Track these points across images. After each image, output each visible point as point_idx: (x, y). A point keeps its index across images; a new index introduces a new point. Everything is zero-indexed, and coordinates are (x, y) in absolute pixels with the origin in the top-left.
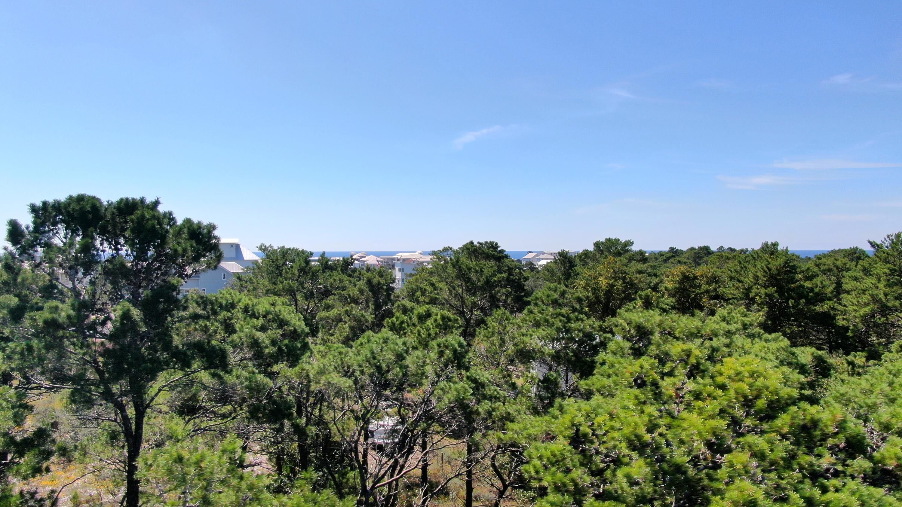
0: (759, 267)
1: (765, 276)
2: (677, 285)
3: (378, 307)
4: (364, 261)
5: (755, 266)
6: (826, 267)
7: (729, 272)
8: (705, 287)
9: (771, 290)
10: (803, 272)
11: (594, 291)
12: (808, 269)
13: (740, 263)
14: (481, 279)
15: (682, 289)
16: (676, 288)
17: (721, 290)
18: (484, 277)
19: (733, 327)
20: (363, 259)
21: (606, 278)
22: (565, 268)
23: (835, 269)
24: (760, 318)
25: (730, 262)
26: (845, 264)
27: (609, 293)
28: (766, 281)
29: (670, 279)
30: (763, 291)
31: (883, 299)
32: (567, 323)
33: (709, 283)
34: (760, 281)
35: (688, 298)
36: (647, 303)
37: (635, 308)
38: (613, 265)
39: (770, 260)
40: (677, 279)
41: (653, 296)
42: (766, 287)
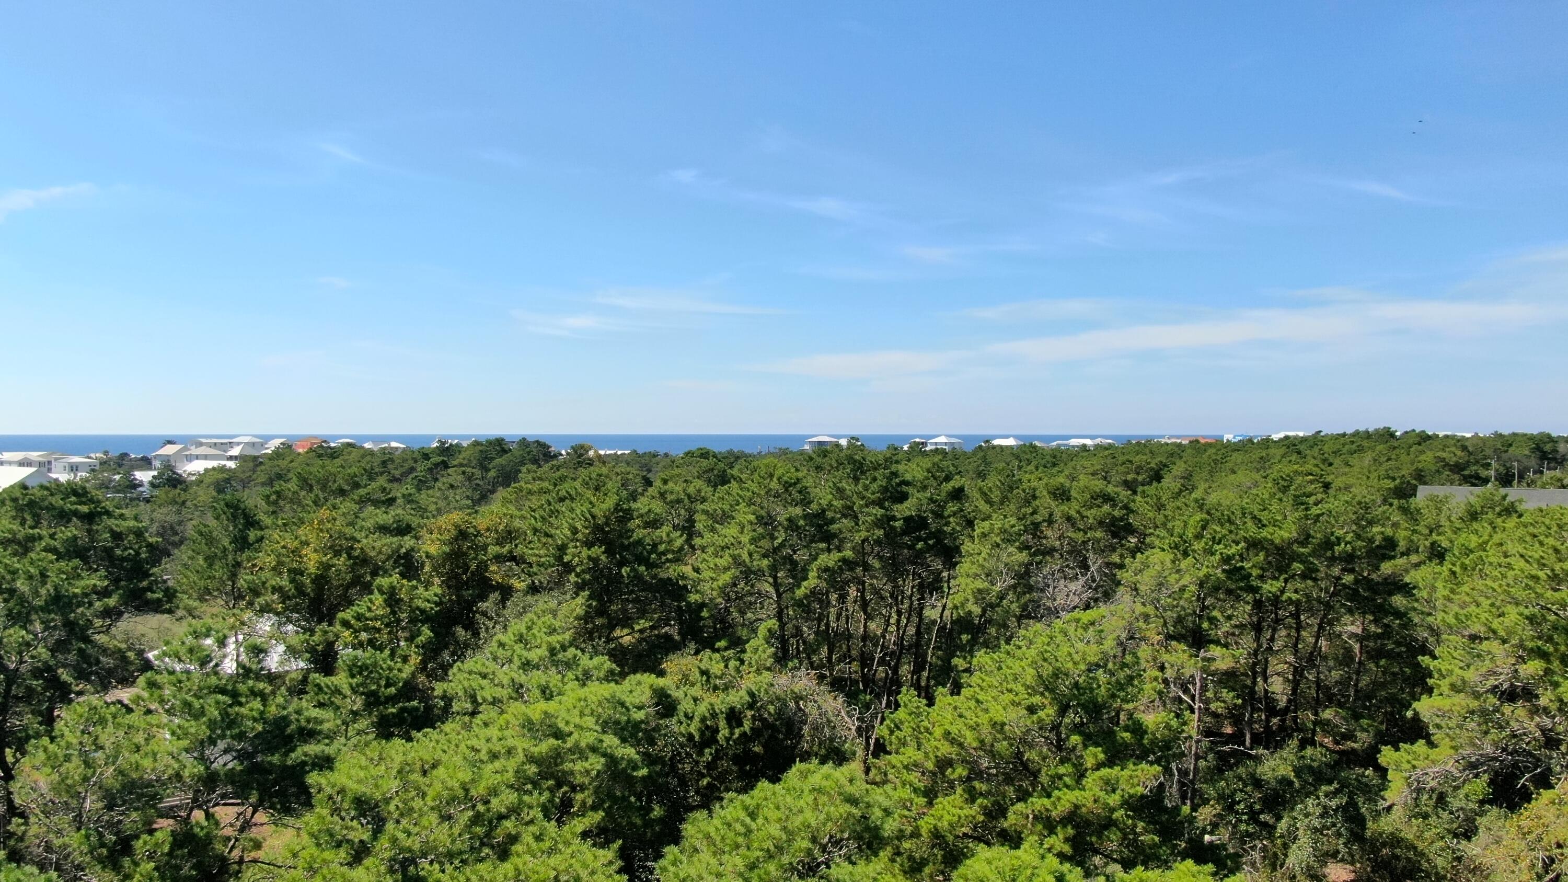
0: (578, 512)
1: (586, 527)
2: (447, 549)
5: (572, 510)
6: (673, 497)
7: (533, 521)
8: (493, 550)
9: (597, 551)
10: (642, 516)
11: (296, 573)
12: (649, 511)
13: (550, 504)
14: (43, 592)
15: (456, 553)
16: (444, 553)
17: (520, 550)
18: (48, 586)
19: (534, 655)
21: (316, 551)
22: (235, 526)
23: (686, 501)
24: (578, 610)
25: (533, 498)
26: (699, 491)
27: (321, 580)
28: (589, 534)
29: (434, 536)
30: (585, 552)
31: (747, 560)
32: (230, 706)
33: (500, 543)
34: (580, 536)
35: (466, 568)
36: (392, 600)
37: (369, 609)
38: (329, 526)
39: (594, 499)
40: (446, 537)
41: (403, 586)
42: (589, 545)
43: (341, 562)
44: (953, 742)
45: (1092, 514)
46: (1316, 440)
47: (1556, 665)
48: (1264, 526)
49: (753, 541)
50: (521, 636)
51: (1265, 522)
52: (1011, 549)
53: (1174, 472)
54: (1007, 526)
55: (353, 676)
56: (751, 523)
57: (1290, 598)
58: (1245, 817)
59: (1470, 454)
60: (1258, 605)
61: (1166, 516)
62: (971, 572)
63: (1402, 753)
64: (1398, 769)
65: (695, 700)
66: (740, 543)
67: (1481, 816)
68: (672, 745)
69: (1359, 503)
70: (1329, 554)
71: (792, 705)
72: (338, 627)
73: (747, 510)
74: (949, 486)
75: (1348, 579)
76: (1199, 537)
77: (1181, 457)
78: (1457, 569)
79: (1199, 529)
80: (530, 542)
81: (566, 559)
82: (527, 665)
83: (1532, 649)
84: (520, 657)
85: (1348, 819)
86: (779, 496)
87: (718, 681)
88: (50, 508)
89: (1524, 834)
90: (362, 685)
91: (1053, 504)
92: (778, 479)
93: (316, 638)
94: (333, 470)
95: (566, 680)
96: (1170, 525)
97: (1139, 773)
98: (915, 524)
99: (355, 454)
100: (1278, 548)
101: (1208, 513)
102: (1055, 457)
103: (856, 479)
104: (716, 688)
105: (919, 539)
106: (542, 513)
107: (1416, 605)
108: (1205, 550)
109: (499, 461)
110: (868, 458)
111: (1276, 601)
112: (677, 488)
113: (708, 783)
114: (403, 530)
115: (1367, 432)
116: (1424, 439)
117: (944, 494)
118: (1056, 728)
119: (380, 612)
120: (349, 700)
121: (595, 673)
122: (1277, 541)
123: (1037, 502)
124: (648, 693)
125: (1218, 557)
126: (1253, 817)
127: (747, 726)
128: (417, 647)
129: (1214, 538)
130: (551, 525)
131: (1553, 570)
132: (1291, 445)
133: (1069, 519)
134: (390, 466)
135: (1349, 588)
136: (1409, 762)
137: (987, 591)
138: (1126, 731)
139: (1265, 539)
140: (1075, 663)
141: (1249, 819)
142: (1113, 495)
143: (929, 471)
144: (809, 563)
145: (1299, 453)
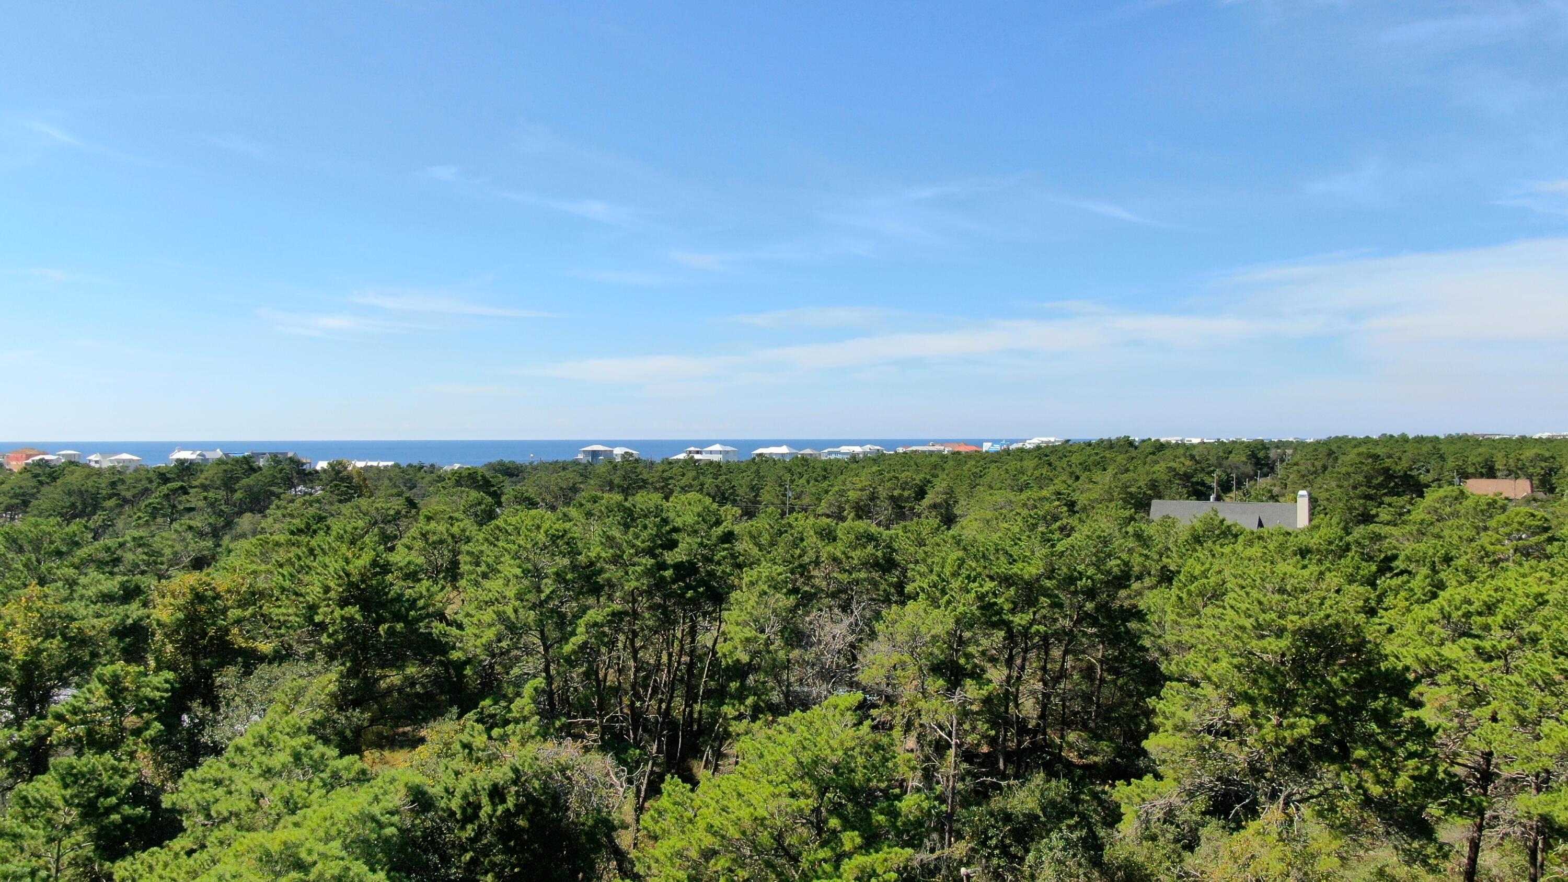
0: (331, 570)
1: (340, 586)
2: (181, 615)
5: (324, 566)
6: (436, 538)
7: (280, 578)
8: (234, 613)
9: (353, 611)
10: (401, 569)
12: (409, 563)
13: (299, 559)
15: (191, 619)
16: (178, 619)
17: (266, 609)
19: (276, 761)
21: (23, 633)
24: (330, 686)
25: (281, 551)
27: (29, 666)
28: (343, 592)
29: (166, 601)
30: (338, 613)
31: (513, 616)
33: (243, 604)
34: (332, 594)
35: (204, 634)
36: (115, 689)
37: (88, 701)
38: (40, 604)
39: (350, 555)
40: (181, 601)
41: (128, 673)
42: (343, 603)
43: (54, 645)
44: (715, 834)
45: (857, 555)
46: (1065, 450)
47: (1261, 707)
48: (1015, 561)
49: (520, 597)
50: (262, 738)
51: (1015, 557)
52: (778, 595)
53: (937, 489)
54: (774, 574)
55: (66, 786)
56: (517, 577)
57: (1038, 631)
58: (997, 852)
59: (1197, 462)
60: (1011, 636)
61: (925, 553)
62: (740, 620)
63: (1133, 787)
64: (1130, 802)
65: (457, 773)
66: (505, 597)
67: (1203, 826)
68: (433, 821)
69: (1099, 537)
70: (1072, 588)
71: (558, 776)
72: (50, 721)
73: (512, 562)
74: (719, 531)
75: (1089, 606)
76: (955, 574)
77: (944, 470)
78: (1184, 596)
79: (955, 568)
80: (277, 599)
81: (317, 619)
82: (268, 773)
83: (1240, 694)
84: (260, 764)
85: (1086, 848)
86: (546, 547)
87: (480, 754)
89: (1236, 858)
90: (76, 796)
91: (820, 544)
92: (546, 532)
93: (25, 732)
94: (47, 529)
95: (312, 787)
96: (929, 561)
97: (893, 855)
98: (685, 570)
99: (79, 473)
100: (1026, 583)
101: (965, 549)
102: (825, 470)
103: (627, 526)
104: (478, 760)
105: (688, 587)
106: (291, 569)
107: (1148, 628)
108: (961, 588)
109: (245, 481)
110: (638, 506)
111: (1026, 633)
112: (440, 528)
113: (472, 858)
114: (130, 594)
115: (1110, 440)
116: (1160, 447)
117: (714, 539)
118: (816, 810)
119: (101, 704)
120: (61, 812)
121: (345, 775)
122: (1026, 577)
123: (805, 543)
124: (403, 791)
125: (973, 595)
126: (1005, 851)
127: (510, 803)
128: (145, 742)
129: (969, 575)
130: (300, 582)
131: (1257, 620)
132: (1044, 454)
133: (835, 559)
134: (120, 487)
135: (1090, 615)
136: (1139, 795)
137: (755, 640)
138: (881, 814)
139: (1016, 574)
140: (833, 751)
141: (1001, 853)
142: (876, 534)
143: (699, 515)
144: (576, 617)
145: (1050, 464)
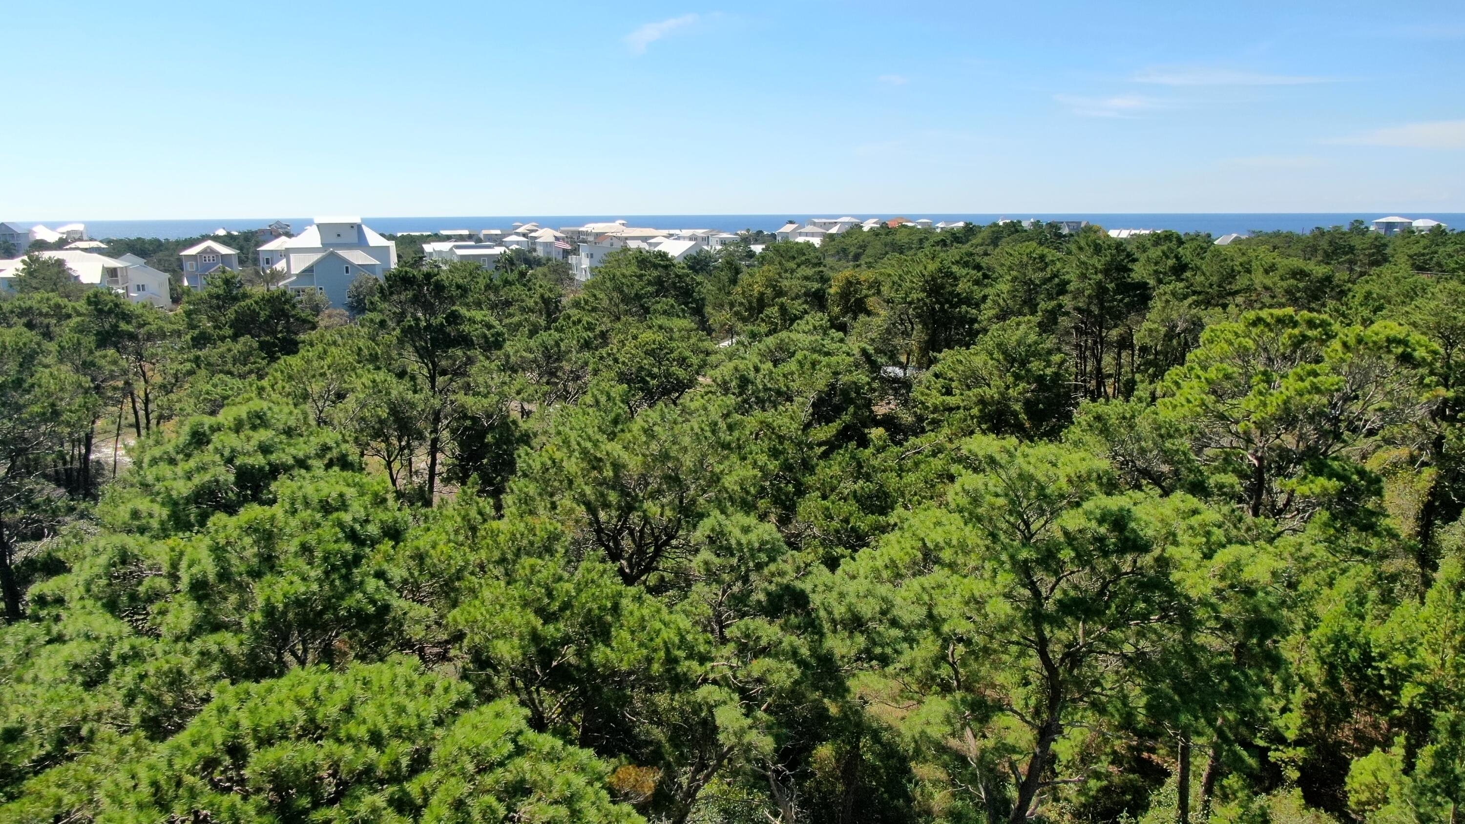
3: (549, 315)
4: (536, 238)
20: (533, 234)
88: (650, 262)
